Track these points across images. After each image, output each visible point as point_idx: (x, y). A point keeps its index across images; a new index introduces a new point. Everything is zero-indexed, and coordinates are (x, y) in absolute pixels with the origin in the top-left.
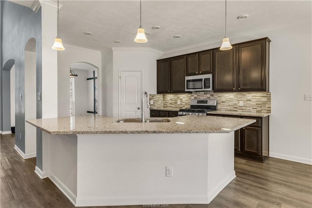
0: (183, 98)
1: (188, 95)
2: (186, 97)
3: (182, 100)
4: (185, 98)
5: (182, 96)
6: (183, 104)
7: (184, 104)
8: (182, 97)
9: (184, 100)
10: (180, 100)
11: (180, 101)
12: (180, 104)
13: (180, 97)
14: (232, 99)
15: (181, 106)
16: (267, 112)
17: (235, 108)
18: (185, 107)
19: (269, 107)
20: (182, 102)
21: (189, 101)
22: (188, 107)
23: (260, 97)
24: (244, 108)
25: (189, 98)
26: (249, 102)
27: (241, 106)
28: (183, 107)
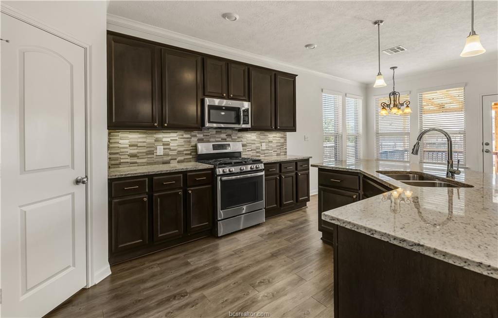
0: (171, 140)
1: (183, 135)
2: (180, 140)
3: (168, 145)
4: (176, 140)
5: (169, 137)
7: (175, 153)
8: (168, 140)
9: (173, 145)
10: (164, 145)
11: (162, 147)
12: (162, 154)
13: (164, 140)
14: (254, 140)
15: (166, 159)
16: (285, 154)
17: (257, 152)
18: (177, 160)
19: (286, 149)
20: (169, 149)
21: (186, 146)
22: (185, 159)
23: (279, 138)
24: (266, 152)
25: (186, 140)
26: (270, 144)
27: (263, 149)
28: (172, 161)
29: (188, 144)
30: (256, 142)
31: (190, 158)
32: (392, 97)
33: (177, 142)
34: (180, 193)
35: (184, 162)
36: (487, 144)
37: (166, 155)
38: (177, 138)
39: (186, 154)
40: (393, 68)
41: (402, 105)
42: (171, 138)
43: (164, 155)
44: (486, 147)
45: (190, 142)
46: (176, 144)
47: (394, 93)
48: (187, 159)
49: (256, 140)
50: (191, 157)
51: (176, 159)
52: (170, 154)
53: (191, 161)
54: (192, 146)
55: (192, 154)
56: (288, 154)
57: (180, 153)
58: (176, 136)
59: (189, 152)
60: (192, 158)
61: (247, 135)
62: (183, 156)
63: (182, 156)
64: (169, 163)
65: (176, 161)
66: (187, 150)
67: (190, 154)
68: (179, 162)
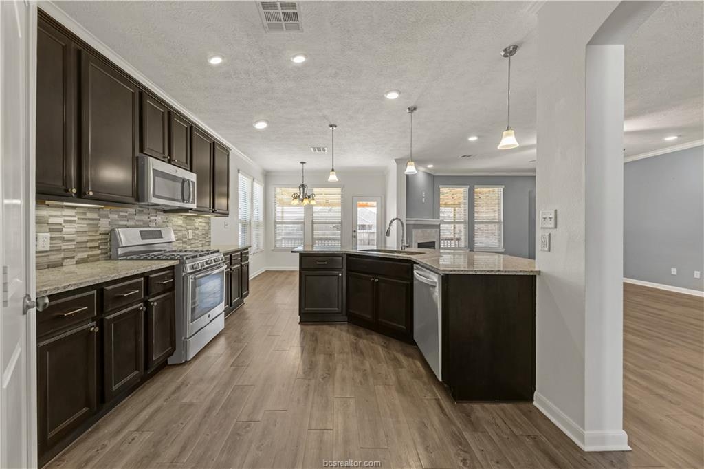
0: (65, 221)
1: (85, 214)
2: (81, 221)
3: (60, 231)
4: (74, 222)
5: (61, 217)
6: (65, 246)
7: (71, 246)
8: (60, 221)
9: (68, 230)
10: (51, 231)
11: (48, 235)
12: (48, 249)
13: (52, 221)
14: (181, 226)
15: (55, 257)
16: (210, 245)
17: (183, 243)
18: (76, 258)
19: (210, 238)
20: (62, 238)
21: (90, 234)
22: (88, 257)
23: (204, 224)
24: (192, 242)
25: (91, 222)
26: (197, 232)
27: (190, 238)
28: (65, 261)
29: (95, 229)
30: (183, 229)
31: (98, 255)
32: (302, 189)
33: (76, 225)
34: (141, 308)
35: (88, 262)
36: (355, 231)
37: (54, 250)
38: (76, 219)
39: (90, 248)
40: (303, 163)
41: (309, 197)
42: (66, 219)
43: (51, 250)
44: (354, 234)
45: (97, 226)
46: (74, 230)
47: (303, 186)
48: (92, 256)
49: (183, 225)
50: (99, 252)
51: (73, 257)
52: (63, 247)
53: (98, 260)
54: (100, 234)
55: (101, 247)
56: (212, 243)
57: (80, 246)
58: (74, 214)
59: (96, 244)
60: (102, 254)
61: (173, 219)
62: (86, 251)
63: (83, 252)
64: (61, 265)
65: (74, 261)
66: (93, 241)
67: (98, 247)
68: (78, 262)
